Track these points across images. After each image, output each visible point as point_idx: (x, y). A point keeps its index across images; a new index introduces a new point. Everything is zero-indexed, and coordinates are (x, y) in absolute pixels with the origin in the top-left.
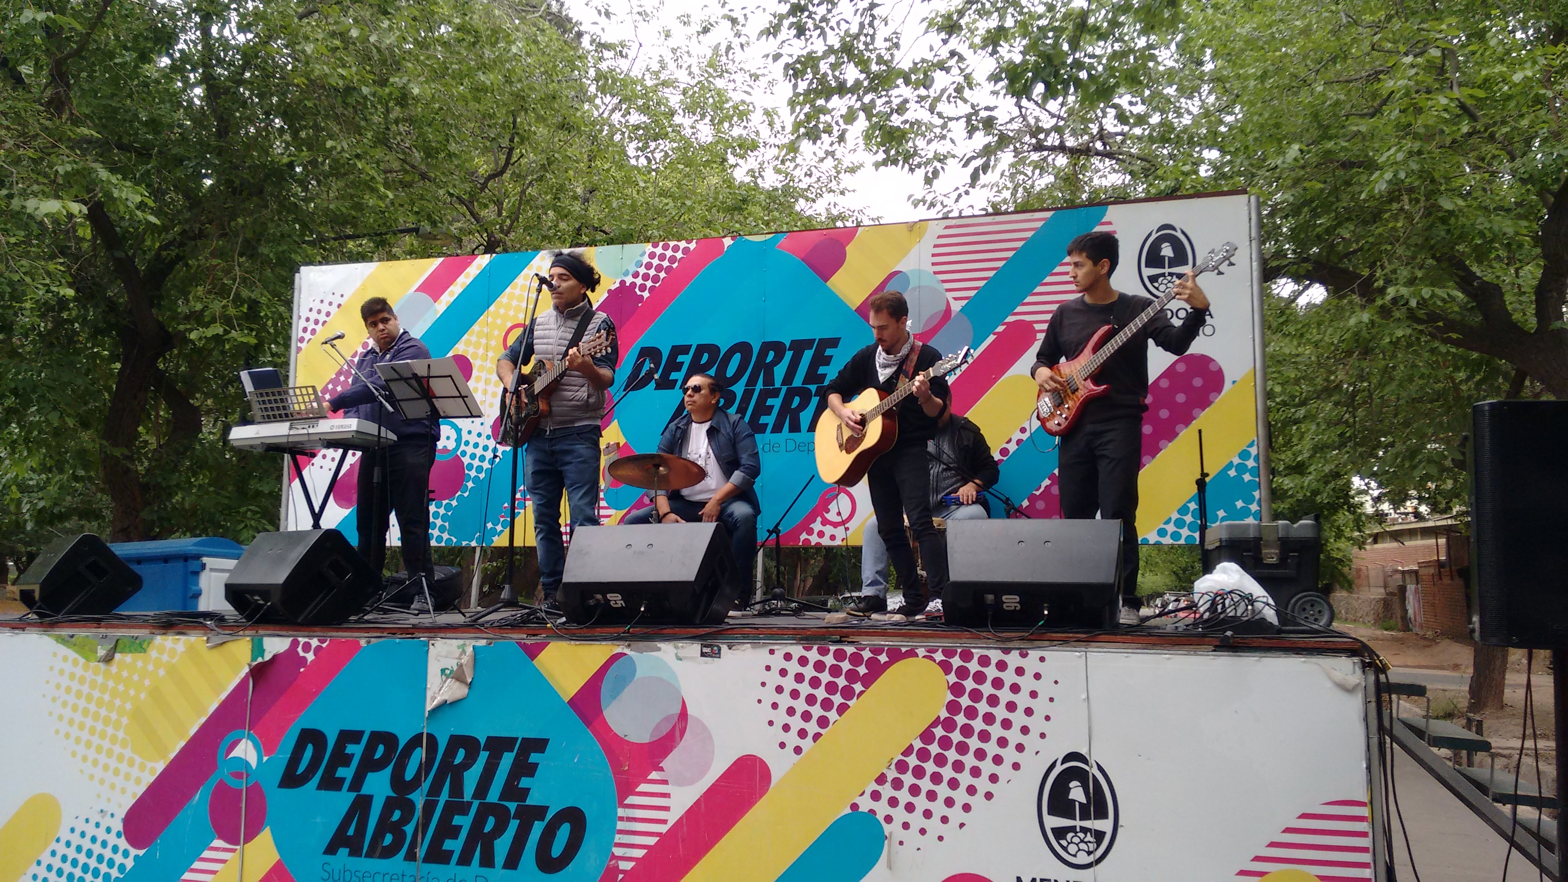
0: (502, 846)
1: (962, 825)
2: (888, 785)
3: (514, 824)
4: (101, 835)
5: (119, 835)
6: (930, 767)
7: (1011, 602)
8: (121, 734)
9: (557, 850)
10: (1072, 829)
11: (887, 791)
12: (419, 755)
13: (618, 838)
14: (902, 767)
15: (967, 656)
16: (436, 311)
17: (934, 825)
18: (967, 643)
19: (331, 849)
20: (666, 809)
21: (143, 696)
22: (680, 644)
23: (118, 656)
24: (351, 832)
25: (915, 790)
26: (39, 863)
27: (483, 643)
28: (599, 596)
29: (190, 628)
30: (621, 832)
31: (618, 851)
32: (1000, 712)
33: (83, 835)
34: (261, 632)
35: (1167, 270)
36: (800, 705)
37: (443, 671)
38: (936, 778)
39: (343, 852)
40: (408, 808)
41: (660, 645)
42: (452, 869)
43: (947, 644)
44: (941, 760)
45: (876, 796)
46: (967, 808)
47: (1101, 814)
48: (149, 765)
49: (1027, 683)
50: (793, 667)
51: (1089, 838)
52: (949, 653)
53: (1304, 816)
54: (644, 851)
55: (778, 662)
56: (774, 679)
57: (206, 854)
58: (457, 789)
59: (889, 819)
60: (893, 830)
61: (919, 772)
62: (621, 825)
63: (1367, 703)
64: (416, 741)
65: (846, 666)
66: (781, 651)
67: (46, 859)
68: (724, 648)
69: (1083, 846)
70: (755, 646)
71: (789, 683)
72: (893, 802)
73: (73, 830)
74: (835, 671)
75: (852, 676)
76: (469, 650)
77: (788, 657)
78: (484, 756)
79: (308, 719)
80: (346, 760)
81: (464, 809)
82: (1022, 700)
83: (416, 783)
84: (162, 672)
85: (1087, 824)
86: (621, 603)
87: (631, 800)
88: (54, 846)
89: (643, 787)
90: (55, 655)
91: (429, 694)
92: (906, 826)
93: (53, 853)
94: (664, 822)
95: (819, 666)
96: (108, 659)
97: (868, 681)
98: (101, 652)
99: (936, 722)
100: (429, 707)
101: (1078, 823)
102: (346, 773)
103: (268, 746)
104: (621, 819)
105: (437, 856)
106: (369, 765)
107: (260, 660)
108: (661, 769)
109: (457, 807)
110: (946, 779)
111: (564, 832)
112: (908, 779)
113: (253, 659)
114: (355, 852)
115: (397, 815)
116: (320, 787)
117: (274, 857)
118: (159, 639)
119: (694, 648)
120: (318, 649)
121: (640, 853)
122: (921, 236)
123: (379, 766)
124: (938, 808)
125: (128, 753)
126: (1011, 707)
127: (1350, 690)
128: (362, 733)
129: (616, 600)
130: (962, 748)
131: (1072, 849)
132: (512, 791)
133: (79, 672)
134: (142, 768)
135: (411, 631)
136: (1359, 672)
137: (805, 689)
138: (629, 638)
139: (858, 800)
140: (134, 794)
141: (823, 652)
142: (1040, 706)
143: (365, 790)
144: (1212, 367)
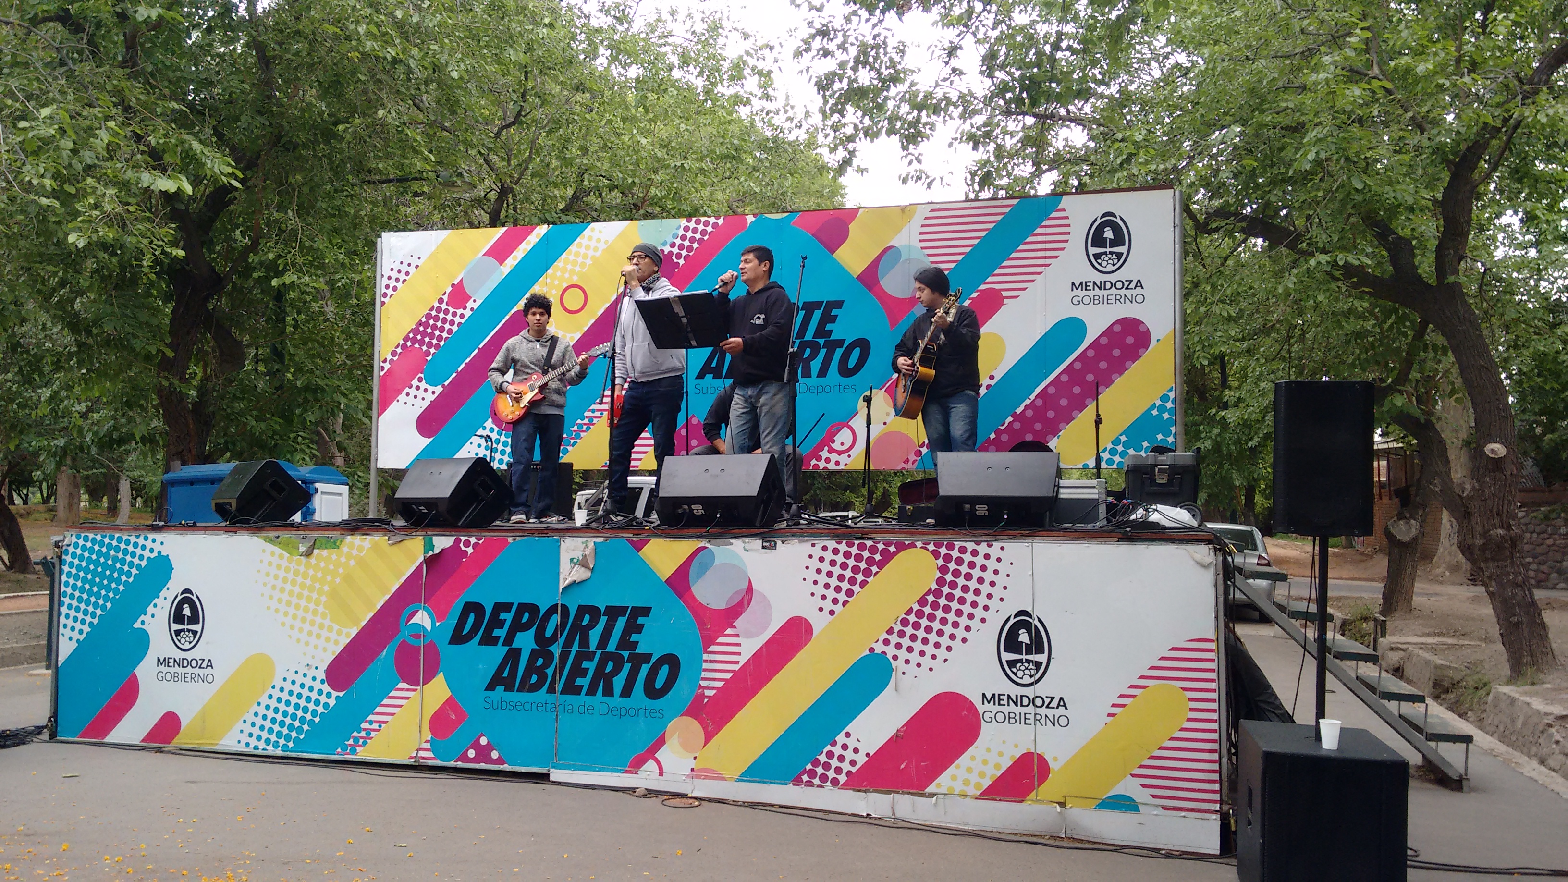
0: (619, 682)
1: (946, 660)
2: (895, 635)
3: (627, 667)
4: (308, 682)
5: (322, 682)
6: (924, 622)
7: (982, 510)
8: (321, 609)
9: (659, 683)
10: (1021, 661)
11: (894, 639)
12: (556, 619)
13: (704, 674)
14: (905, 622)
15: (951, 547)
16: (502, 273)
17: (926, 661)
18: (950, 538)
19: (491, 687)
20: (739, 654)
21: (338, 580)
22: (747, 540)
23: (316, 551)
24: (505, 674)
25: (913, 638)
26: (259, 704)
27: (601, 540)
28: (686, 507)
29: (372, 530)
30: (705, 670)
31: (704, 683)
32: (973, 584)
33: (293, 682)
34: (429, 533)
35: (1108, 250)
36: (834, 582)
37: (572, 560)
38: (929, 630)
39: (500, 689)
40: (549, 657)
41: (732, 541)
42: (583, 698)
43: (938, 538)
44: (932, 617)
45: (886, 642)
46: (949, 649)
47: (1040, 651)
48: (345, 630)
49: (991, 564)
50: (829, 556)
51: (1031, 666)
52: (938, 545)
53: (1173, 649)
54: (723, 683)
55: (817, 552)
56: (815, 564)
57: (393, 693)
58: (585, 643)
59: (895, 657)
60: (899, 664)
61: (916, 626)
62: (705, 666)
63: (1217, 574)
64: (553, 610)
65: (866, 554)
66: (820, 544)
67: (265, 701)
68: (779, 543)
69: (1027, 672)
70: (801, 541)
71: (825, 567)
72: (898, 646)
73: (285, 679)
74: (858, 558)
75: (870, 561)
76: (591, 545)
77: (825, 549)
78: (604, 620)
79: (471, 595)
80: (501, 624)
81: (590, 656)
82: (988, 576)
83: (554, 639)
84: (352, 563)
85: (1030, 657)
86: (701, 512)
87: (713, 648)
88: (271, 691)
89: (721, 640)
90: (264, 551)
91: (562, 577)
92: (907, 662)
93: (270, 697)
94: (737, 663)
95: (847, 555)
96: (309, 554)
97: (881, 565)
98: (302, 549)
99: (929, 592)
100: (562, 586)
101: (1024, 657)
102: (500, 633)
103: (439, 615)
104: (706, 661)
105: (571, 689)
106: (517, 627)
107: (431, 553)
108: (735, 627)
109: (585, 655)
110: (935, 630)
111: (664, 671)
112: (909, 630)
113: (426, 552)
114: (509, 688)
115: (540, 662)
116: (480, 643)
117: (446, 694)
118: (349, 538)
119: (758, 543)
120: (475, 545)
121: (720, 684)
122: (911, 217)
123: (526, 627)
124: (930, 649)
125: (327, 622)
126: (981, 581)
127: (1205, 567)
128: (512, 604)
129: (698, 509)
130: (947, 609)
131: (1020, 674)
132: (625, 643)
133: (284, 563)
134: (339, 633)
135: (546, 532)
136: (1212, 554)
137: (837, 570)
138: (709, 536)
139: (874, 645)
140: (334, 653)
141: (850, 545)
142: (1000, 580)
143: (515, 645)
144: (1142, 328)
